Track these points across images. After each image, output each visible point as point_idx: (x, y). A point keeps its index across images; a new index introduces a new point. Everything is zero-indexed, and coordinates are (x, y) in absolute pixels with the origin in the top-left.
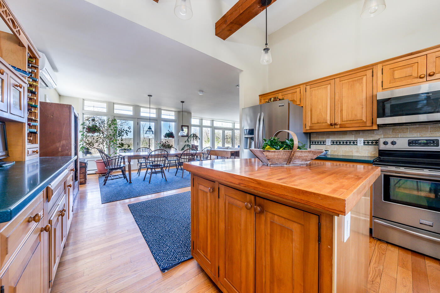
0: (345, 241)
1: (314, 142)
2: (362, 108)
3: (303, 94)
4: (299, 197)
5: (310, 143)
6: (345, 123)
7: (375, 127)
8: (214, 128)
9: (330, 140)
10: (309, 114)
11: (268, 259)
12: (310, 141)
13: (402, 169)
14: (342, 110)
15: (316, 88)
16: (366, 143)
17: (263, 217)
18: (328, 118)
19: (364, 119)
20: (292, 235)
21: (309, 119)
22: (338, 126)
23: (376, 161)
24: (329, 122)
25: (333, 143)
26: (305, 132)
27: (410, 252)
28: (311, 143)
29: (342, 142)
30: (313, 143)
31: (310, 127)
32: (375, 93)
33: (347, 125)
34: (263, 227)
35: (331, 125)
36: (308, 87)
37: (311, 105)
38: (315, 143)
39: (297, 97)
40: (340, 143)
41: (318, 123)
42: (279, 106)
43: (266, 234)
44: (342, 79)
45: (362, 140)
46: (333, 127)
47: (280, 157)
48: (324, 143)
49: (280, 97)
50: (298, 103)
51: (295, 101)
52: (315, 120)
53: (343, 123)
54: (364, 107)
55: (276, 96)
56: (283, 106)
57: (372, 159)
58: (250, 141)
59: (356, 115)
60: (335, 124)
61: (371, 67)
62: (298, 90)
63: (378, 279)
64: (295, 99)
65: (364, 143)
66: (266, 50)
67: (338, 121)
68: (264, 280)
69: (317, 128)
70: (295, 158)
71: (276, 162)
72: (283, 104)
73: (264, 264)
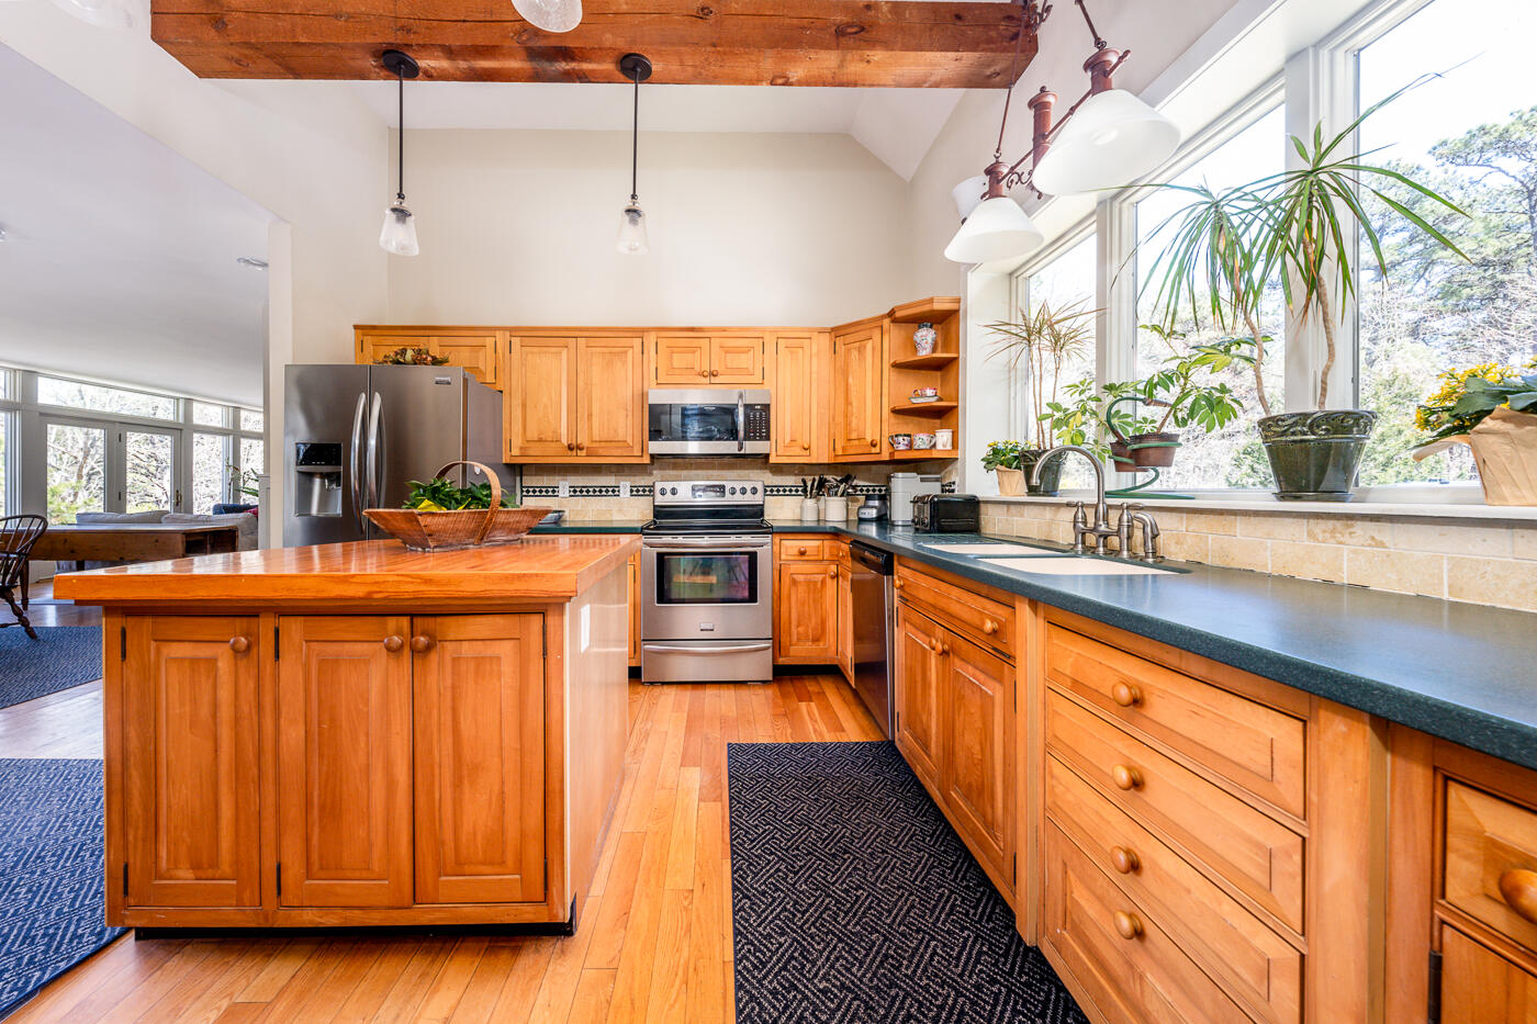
0: (582, 650)
1: (531, 489)
2: (627, 416)
3: (504, 356)
4: (512, 587)
5: (522, 491)
6: (596, 445)
7: (647, 460)
8: (41, 414)
9: (567, 484)
10: (517, 413)
11: (448, 740)
12: (522, 487)
13: (680, 540)
14: (590, 415)
15: (536, 349)
16: (636, 492)
17: (434, 657)
18: (564, 431)
19: (630, 441)
20: (499, 665)
21: (517, 427)
22: (584, 451)
23: (647, 528)
24: (565, 442)
25: (575, 491)
26: (508, 462)
27: (690, 686)
28: (525, 494)
29: (591, 489)
30: (528, 492)
31: (521, 448)
32: (645, 390)
33: (601, 452)
34: (432, 679)
35: (570, 448)
36: (516, 342)
37: (525, 392)
38: (534, 491)
39: (485, 362)
40: (588, 491)
41: (540, 440)
42: (437, 383)
43: (442, 691)
44: (592, 342)
45: (628, 484)
46: (574, 453)
47: (460, 526)
48: (554, 491)
49: (436, 351)
50: (490, 379)
51: (481, 371)
52: (533, 434)
53: (594, 445)
54: (630, 414)
55: (422, 343)
56: (449, 383)
57: (640, 525)
58: (323, 485)
59: (616, 431)
60: (580, 448)
61: (640, 332)
62: (489, 342)
63: (643, 745)
64: (482, 368)
65: (632, 491)
66: (401, 214)
67: (583, 440)
68: (437, 796)
69: (537, 455)
70: (494, 528)
71: (450, 541)
72: (448, 379)
73: (437, 760)
